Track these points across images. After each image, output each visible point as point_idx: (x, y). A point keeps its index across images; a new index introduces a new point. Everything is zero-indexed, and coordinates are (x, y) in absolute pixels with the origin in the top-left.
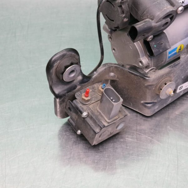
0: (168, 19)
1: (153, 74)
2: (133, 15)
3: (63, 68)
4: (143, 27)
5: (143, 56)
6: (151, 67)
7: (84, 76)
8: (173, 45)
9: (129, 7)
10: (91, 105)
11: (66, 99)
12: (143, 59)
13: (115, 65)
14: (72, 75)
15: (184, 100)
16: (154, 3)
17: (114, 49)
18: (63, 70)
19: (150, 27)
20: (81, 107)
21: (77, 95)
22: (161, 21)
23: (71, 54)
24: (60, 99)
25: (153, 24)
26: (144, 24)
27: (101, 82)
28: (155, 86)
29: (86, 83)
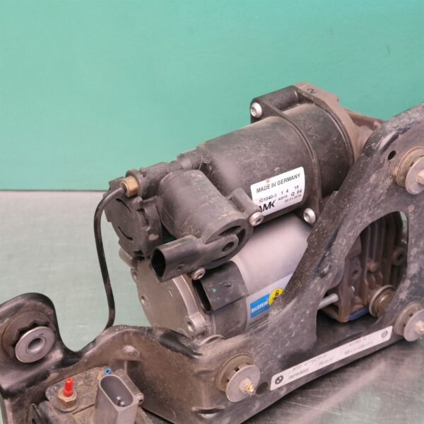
0: (234, 237)
1: (210, 347)
2: (167, 228)
3: (16, 332)
4: (176, 251)
5: (194, 312)
6: (213, 334)
7: (66, 351)
8: (257, 289)
9: (159, 213)
10: (78, 414)
11: (25, 400)
12: (193, 318)
13: (134, 330)
14: (37, 349)
15: (290, 406)
16: (203, 205)
17: (143, 298)
18: (14, 338)
19: (192, 251)
20: (53, 417)
21: (50, 392)
22: (217, 239)
23: (35, 306)
24: (11, 401)
25: (200, 245)
26: (179, 244)
27: (106, 365)
28: (216, 373)
29: (72, 366)
